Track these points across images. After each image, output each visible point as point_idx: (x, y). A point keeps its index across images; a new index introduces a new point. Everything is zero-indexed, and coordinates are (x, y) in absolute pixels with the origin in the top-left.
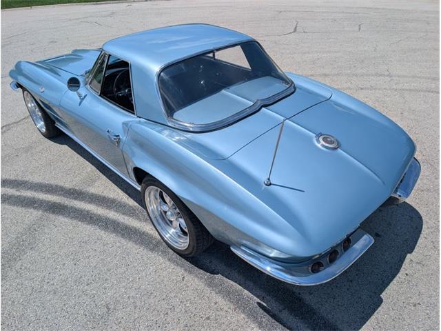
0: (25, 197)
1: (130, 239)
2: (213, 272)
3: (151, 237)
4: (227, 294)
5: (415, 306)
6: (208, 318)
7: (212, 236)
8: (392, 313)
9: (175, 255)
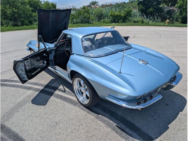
0: (28, 86)
1: (66, 101)
2: (98, 114)
3: (74, 101)
4: (104, 121)
5: (183, 130)
6: (96, 129)
7: (100, 97)
8: (173, 132)
9: (83, 107)
